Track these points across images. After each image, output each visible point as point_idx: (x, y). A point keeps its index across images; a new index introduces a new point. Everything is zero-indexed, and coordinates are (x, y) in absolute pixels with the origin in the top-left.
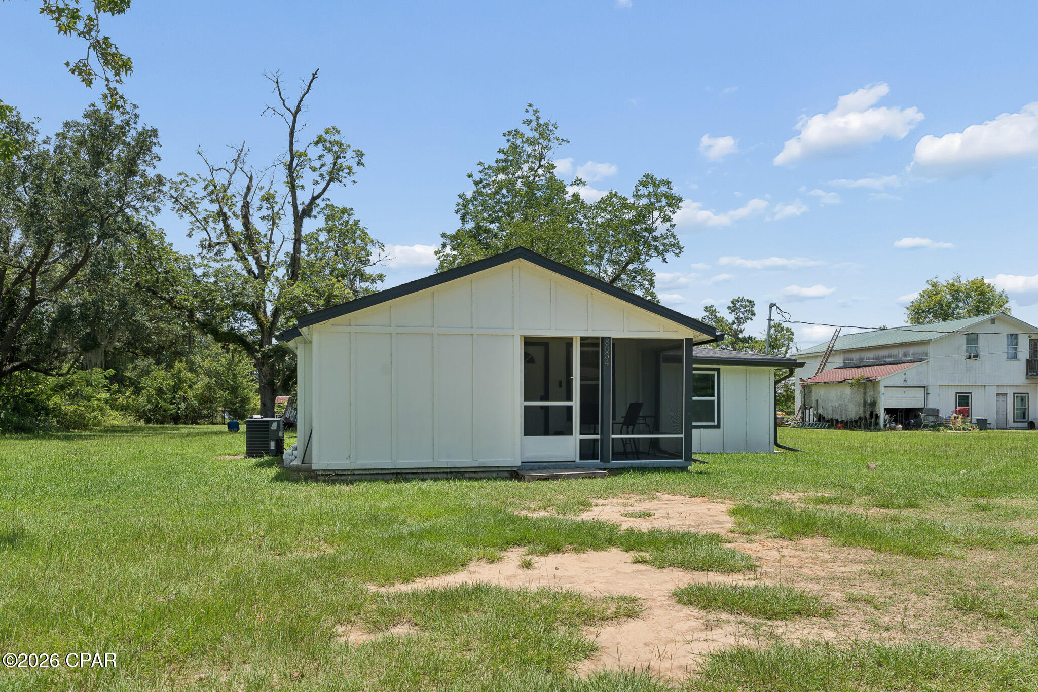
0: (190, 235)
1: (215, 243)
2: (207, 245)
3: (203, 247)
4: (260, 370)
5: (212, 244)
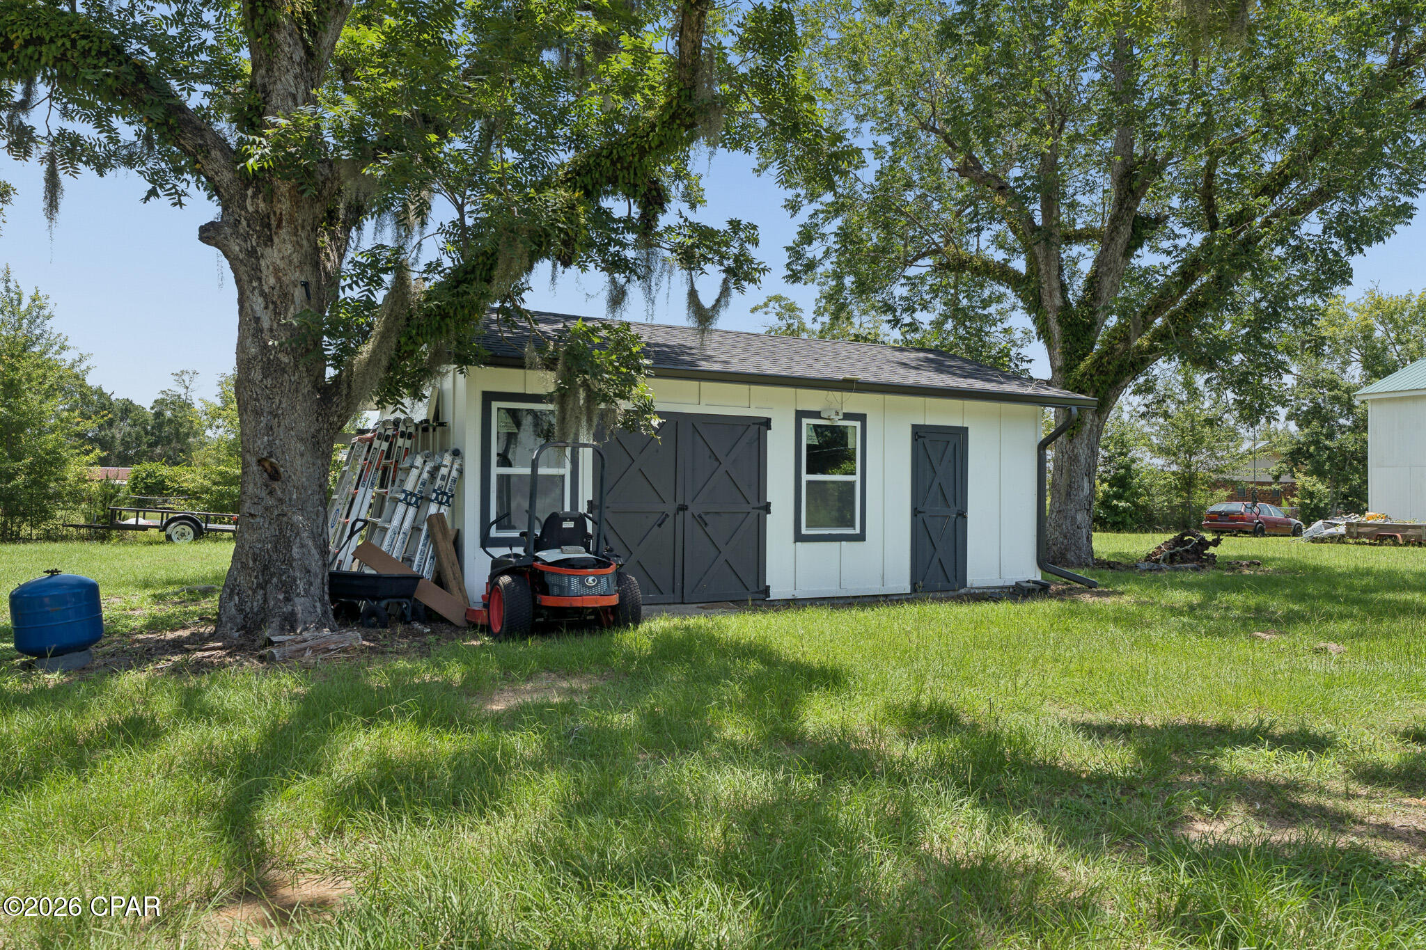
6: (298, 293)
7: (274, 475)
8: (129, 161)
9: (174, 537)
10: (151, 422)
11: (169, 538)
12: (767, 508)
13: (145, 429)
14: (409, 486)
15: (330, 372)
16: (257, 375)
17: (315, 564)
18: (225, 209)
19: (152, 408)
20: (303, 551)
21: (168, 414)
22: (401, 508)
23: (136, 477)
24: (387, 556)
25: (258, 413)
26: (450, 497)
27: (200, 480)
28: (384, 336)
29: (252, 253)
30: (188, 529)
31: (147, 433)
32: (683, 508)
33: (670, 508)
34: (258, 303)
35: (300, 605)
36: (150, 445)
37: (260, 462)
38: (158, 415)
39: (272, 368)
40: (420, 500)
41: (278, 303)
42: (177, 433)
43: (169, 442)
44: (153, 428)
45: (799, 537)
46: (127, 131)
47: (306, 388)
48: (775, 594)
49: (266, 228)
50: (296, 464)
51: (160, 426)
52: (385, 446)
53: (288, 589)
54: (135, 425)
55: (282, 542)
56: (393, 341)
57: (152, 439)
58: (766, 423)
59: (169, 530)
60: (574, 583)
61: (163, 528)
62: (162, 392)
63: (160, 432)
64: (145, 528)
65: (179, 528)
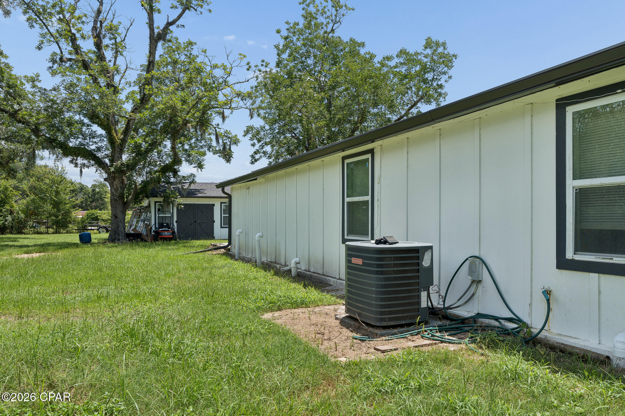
0: (39, 48)
1: (66, 58)
2: (58, 60)
3: (54, 61)
4: (111, 185)
5: (64, 59)
6: (120, 188)
7: (116, 217)
8: (93, 166)
9: (101, 232)
10: (91, 193)
11: (100, 232)
12: (214, 222)
13: (88, 196)
14: (142, 219)
15: (125, 200)
16: (113, 202)
17: (123, 231)
18: (108, 175)
19: (91, 188)
20: (121, 229)
21: (97, 190)
22: (140, 222)
23: (88, 215)
24: (138, 231)
25: (114, 207)
26: (150, 220)
27: (107, 217)
28: (133, 195)
29: (112, 182)
30: (105, 230)
31: (89, 197)
32: (195, 222)
33: (193, 222)
34: (113, 190)
35: (120, 237)
36: (91, 202)
37: (114, 215)
38: (93, 190)
39: (115, 200)
40: (144, 221)
41: (116, 190)
42: (101, 198)
43: (98, 201)
44: (91, 195)
45: (221, 227)
46: (92, 162)
47: (121, 203)
48: (216, 238)
49: (114, 178)
50: (120, 215)
51: (94, 195)
52: (139, 211)
53: (119, 235)
54: (85, 194)
55: (118, 228)
56: (135, 196)
57: (91, 200)
58: (214, 205)
59: (99, 230)
60: (164, 234)
61: (98, 230)
62: (95, 181)
63: (94, 197)
64: (93, 230)
65: (102, 230)
